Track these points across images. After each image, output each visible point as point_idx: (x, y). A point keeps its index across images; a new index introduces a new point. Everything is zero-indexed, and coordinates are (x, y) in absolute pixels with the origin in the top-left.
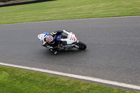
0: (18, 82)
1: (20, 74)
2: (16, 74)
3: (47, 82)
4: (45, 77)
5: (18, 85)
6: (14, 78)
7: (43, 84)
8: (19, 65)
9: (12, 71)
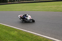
0: (21, 36)
1: (22, 33)
2: (21, 33)
3: (33, 38)
4: (33, 35)
5: (21, 38)
6: (20, 34)
7: (32, 38)
8: (22, 29)
9: (19, 31)
